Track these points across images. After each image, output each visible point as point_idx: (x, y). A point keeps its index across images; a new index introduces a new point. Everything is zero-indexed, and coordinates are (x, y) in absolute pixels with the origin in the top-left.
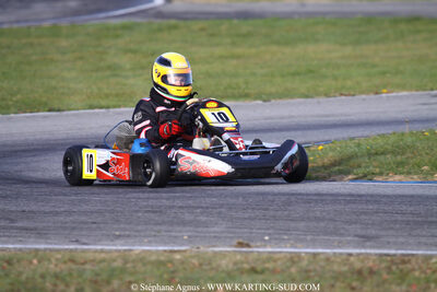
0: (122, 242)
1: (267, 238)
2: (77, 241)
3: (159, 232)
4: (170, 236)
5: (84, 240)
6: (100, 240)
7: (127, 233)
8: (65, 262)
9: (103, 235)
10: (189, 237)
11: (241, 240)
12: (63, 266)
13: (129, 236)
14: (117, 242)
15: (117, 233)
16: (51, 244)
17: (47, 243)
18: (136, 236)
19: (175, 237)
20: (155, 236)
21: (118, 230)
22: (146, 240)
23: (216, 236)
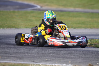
0: (49, 62)
1: (98, 64)
2: (34, 61)
3: (60, 60)
4: (64, 62)
5: (36, 61)
6: (41, 61)
7: (50, 60)
10: (71, 62)
11: (90, 64)
13: (50, 61)
14: (47, 62)
15: (46, 60)
16: (25, 62)
17: (24, 62)
18: (53, 61)
19: (66, 62)
20: (59, 61)
21: (46, 58)
22: (57, 62)
23: (80, 62)
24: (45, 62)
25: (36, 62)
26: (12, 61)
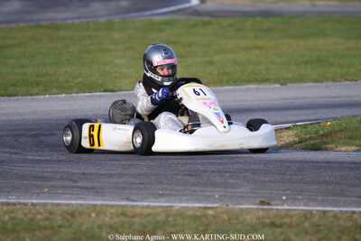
1: (284, 198)
2: (128, 199)
3: (195, 191)
4: (204, 196)
6: (147, 198)
7: (169, 192)
8: (118, 216)
9: (149, 194)
10: (220, 196)
11: (263, 199)
12: (117, 219)
13: (170, 195)
15: (161, 192)
16: (106, 200)
17: (103, 200)
18: (175, 195)
19: (209, 196)
20: (191, 195)
22: (184, 198)
23: (241, 196)
26: (75, 200)
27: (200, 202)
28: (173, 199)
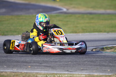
0: (85, 71)
2: (68, 71)
3: (97, 68)
4: (103, 70)
6: (76, 71)
7: (85, 68)
10: (110, 70)
14: (83, 71)
15: (82, 68)
16: (58, 71)
17: (57, 71)
18: (89, 70)
19: (105, 70)
20: (97, 70)
21: (82, 67)
22: (94, 71)
24: (81, 71)
25: (71, 72)
26: (44, 71)
27: (102, 73)
28: (89, 71)
